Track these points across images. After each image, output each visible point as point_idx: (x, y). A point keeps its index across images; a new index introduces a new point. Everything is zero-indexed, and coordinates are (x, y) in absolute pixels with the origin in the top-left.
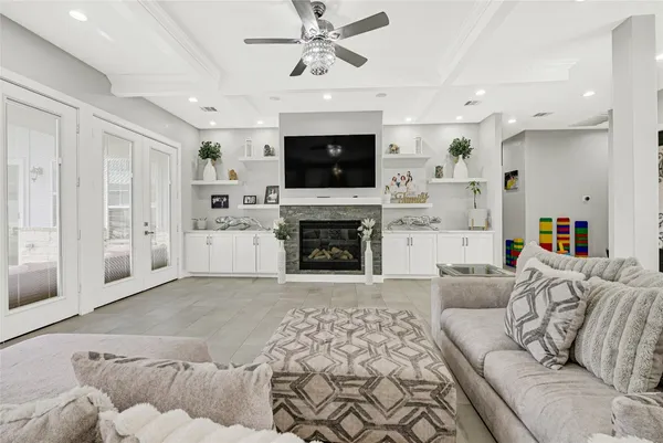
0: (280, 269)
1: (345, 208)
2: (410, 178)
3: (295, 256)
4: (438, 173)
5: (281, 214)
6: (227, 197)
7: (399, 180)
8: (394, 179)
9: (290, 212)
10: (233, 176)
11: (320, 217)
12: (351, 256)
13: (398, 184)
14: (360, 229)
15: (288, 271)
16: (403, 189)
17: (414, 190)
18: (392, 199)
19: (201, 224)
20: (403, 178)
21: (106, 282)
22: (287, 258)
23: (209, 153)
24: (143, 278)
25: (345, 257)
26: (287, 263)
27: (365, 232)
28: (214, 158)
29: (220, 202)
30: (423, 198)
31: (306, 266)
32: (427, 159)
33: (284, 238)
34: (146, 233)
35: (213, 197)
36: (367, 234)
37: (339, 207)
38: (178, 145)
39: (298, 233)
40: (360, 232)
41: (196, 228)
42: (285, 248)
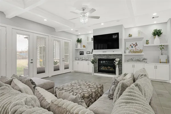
0: (93, 71)
1: (110, 55)
2: (137, 45)
3: (97, 68)
4: (147, 42)
5: (93, 57)
6: (83, 52)
7: (132, 46)
8: (131, 45)
9: (96, 56)
10: (84, 46)
11: (104, 58)
12: (113, 69)
13: (132, 47)
14: (115, 61)
15: (95, 72)
16: (134, 48)
17: (138, 49)
18: (129, 52)
19: (77, 59)
20: (134, 45)
21: (54, 71)
22: (95, 69)
23: (79, 41)
24: (62, 71)
25: (111, 70)
26: (95, 70)
27: (116, 62)
28: (80, 42)
29: (82, 53)
30: (141, 51)
31: (100, 71)
32: (143, 38)
33: (94, 63)
34: (63, 61)
35: (80, 52)
36: (117, 63)
37: (109, 55)
38: (71, 40)
39: (98, 62)
40: (115, 62)
41: (76, 60)
42: (94, 66)
